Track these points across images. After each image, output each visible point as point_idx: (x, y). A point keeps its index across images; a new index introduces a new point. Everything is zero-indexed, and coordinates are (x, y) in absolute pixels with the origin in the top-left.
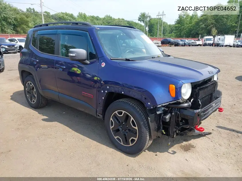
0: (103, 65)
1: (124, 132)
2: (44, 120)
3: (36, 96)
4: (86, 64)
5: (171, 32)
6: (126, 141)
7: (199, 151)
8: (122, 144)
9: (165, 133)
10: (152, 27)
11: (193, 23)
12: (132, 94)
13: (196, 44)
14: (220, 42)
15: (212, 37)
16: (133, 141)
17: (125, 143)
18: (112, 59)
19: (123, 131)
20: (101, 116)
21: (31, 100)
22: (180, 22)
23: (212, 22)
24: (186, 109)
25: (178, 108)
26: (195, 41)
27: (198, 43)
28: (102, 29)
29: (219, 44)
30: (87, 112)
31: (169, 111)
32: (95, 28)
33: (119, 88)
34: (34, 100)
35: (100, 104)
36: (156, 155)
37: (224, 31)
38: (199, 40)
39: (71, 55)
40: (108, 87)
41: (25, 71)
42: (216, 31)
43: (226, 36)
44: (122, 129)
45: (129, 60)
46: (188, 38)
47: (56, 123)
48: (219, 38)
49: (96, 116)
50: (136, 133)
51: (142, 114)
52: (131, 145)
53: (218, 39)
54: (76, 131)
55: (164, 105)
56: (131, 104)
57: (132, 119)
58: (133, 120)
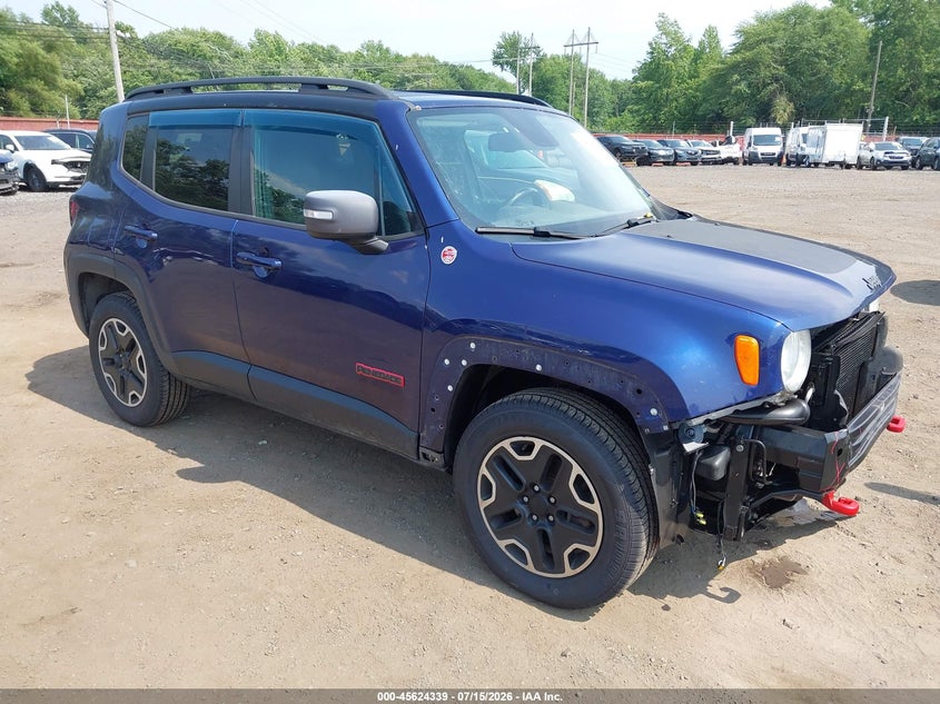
0: (450, 255)
1: (540, 521)
2: (184, 474)
3: (145, 376)
4: (377, 252)
5: (619, 109)
6: (550, 559)
7: (824, 586)
8: (530, 567)
9: (704, 523)
10: (547, 90)
11: (704, 77)
12: (578, 373)
13: (717, 156)
14: (809, 150)
15: (777, 131)
16: (578, 557)
17: (544, 566)
18: (484, 230)
19: (535, 517)
20: (438, 459)
21: (123, 391)
22: (653, 70)
23: (773, 72)
24: (789, 430)
25: (756, 426)
26: (715, 145)
27: (725, 152)
28: (429, 109)
29: (804, 156)
30: (373, 440)
31: (723, 437)
32: (402, 105)
33: (523, 348)
34: (134, 392)
35: (433, 410)
36: (666, 608)
37: (819, 108)
38: (728, 141)
39: (317, 215)
40: (473, 346)
41: (92, 275)
42: (791, 108)
43: (831, 127)
44: (530, 508)
45: (545, 235)
46: (685, 132)
47: (240, 484)
48: (805, 136)
49: (413, 457)
50: (592, 527)
51: (618, 451)
52: (569, 572)
53: (801, 139)
54: (328, 516)
55: (714, 416)
56: (572, 413)
57: (577, 470)
58: (579, 477)
